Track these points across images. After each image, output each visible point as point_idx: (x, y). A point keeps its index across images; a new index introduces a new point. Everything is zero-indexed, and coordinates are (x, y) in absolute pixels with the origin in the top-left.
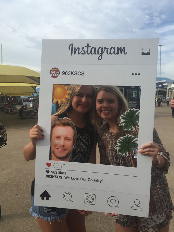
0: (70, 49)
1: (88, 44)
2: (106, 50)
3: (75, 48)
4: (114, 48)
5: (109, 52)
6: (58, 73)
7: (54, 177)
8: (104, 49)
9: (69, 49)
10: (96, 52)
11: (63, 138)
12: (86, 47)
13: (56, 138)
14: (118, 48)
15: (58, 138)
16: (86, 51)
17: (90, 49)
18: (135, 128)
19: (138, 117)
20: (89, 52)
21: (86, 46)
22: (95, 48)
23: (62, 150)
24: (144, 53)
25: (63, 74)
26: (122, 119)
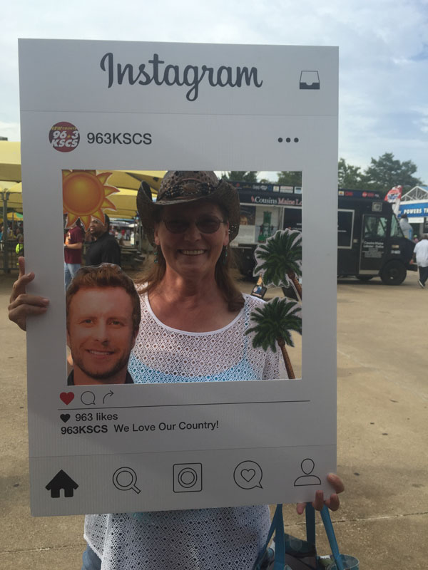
0: (104, 70)
1: (156, 56)
2: (207, 73)
3: (119, 66)
4: (229, 70)
5: (215, 81)
6: (73, 137)
7: (85, 429)
8: (200, 72)
9: (103, 67)
10: (181, 80)
11: (102, 322)
12: (152, 65)
13: (83, 322)
14: (238, 69)
15: (90, 320)
16: (151, 76)
17: (162, 68)
18: (293, 278)
19: (298, 252)
20: (161, 78)
21: (150, 62)
22: (176, 69)
23: (102, 354)
24: (305, 83)
25: (91, 141)
26: (259, 257)
